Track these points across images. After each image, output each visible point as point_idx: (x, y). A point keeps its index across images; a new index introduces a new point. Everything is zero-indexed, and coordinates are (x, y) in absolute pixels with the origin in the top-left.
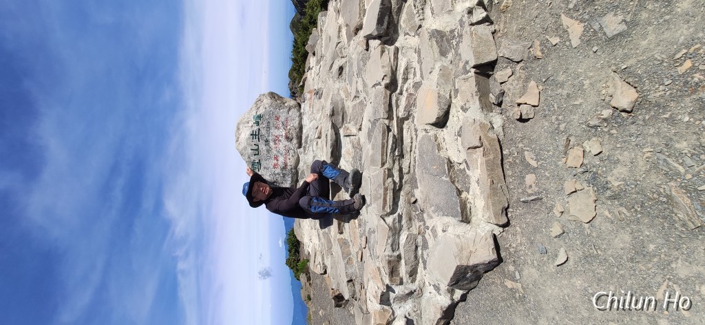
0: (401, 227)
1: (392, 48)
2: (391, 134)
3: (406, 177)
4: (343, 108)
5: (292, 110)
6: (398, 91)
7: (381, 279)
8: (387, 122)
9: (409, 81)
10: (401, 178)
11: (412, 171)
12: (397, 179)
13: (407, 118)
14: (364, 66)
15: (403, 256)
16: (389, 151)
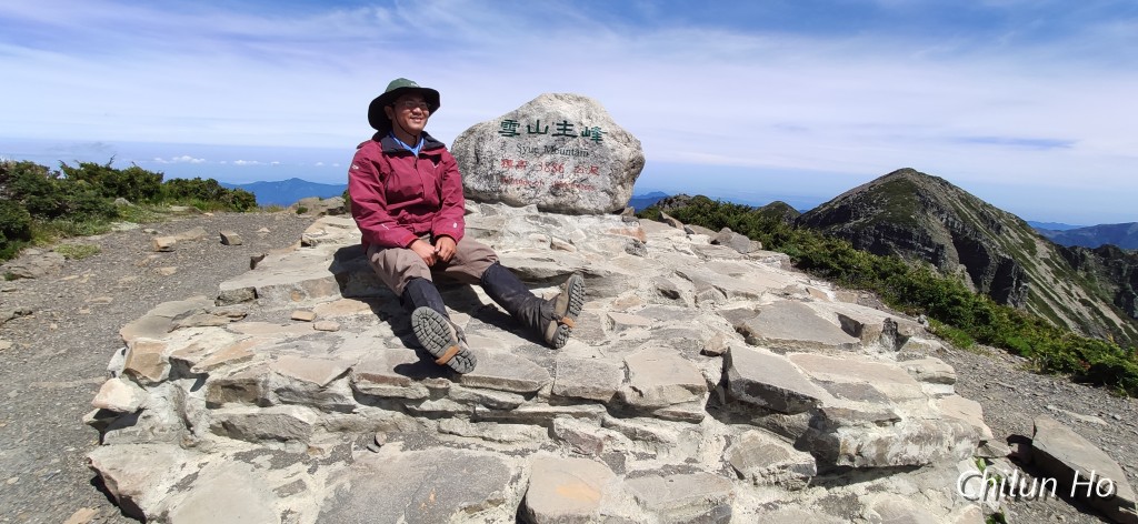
0: (328, 410)
1: (700, 409)
2: (520, 399)
3: (432, 424)
4: (599, 295)
5: (608, 198)
6: (609, 419)
7: (223, 364)
8: (546, 391)
9: (629, 442)
10: (431, 415)
11: (442, 438)
12: (427, 406)
13: (551, 434)
14: (673, 343)
15: (268, 410)
16: (484, 393)
